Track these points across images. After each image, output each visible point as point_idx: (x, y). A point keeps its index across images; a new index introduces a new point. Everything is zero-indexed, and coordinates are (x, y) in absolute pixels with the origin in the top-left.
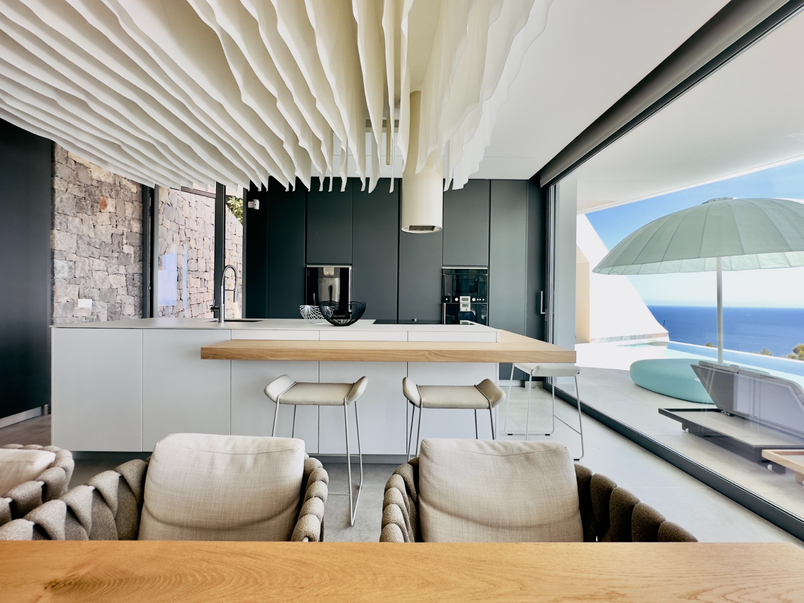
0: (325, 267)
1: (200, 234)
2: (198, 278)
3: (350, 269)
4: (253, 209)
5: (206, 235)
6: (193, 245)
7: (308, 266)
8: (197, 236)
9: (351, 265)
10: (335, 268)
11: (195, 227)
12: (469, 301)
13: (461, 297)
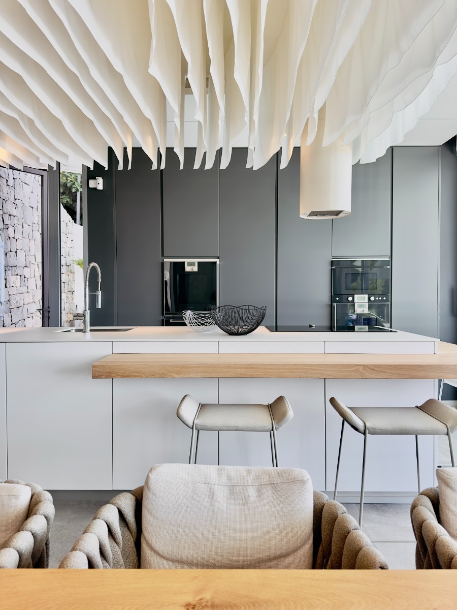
0: (186, 261)
1: (18, 220)
2: (17, 275)
3: (218, 263)
4: (95, 189)
5: (25, 220)
6: (12, 235)
7: (165, 260)
8: (16, 222)
9: (218, 258)
10: (199, 263)
11: (14, 212)
12: (367, 300)
13: (356, 296)
